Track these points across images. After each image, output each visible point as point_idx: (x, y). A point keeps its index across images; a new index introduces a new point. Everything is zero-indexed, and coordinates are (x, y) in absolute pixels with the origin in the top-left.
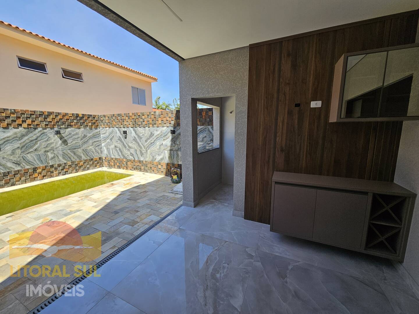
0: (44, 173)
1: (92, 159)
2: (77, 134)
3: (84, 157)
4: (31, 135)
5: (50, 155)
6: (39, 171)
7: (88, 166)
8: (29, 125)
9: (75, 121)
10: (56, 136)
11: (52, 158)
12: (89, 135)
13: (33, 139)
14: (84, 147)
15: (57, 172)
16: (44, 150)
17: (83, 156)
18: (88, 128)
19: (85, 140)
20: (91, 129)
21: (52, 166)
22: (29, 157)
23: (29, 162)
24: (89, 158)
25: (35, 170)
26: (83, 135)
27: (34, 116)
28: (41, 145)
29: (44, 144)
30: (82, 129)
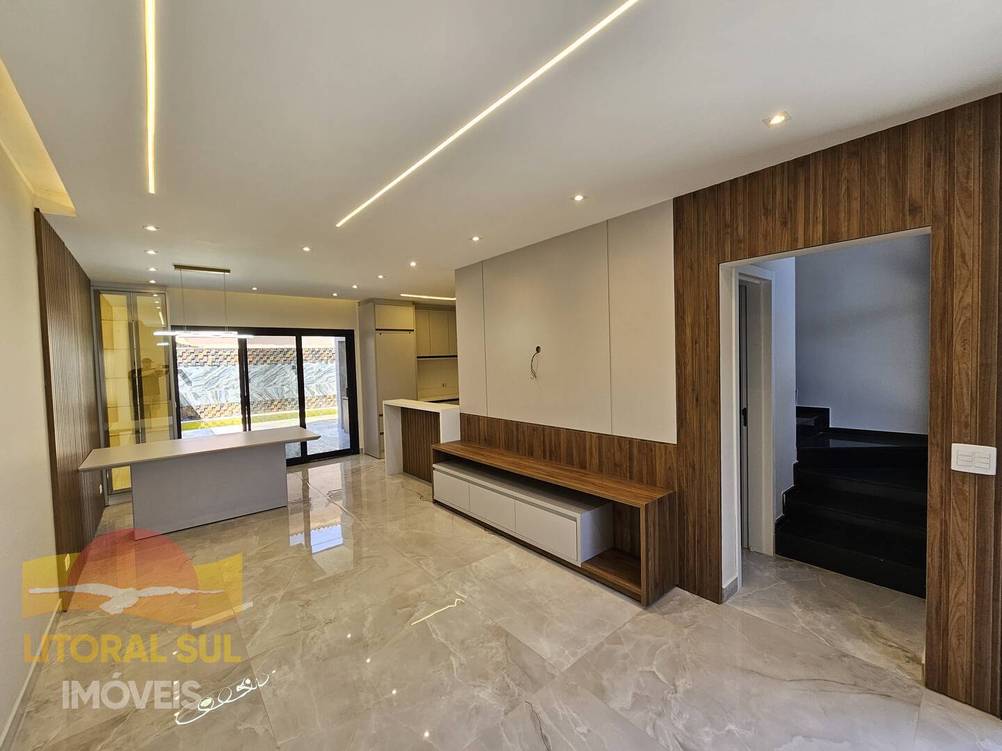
0: (279, 406)
1: (325, 396)
2: (312, 369)
3: (317, 394)
4: (272, 370)
5: (286, 389)
6: (276, 403)
7: (321, 403)
8: (271, 361)
9: (311, 356)
10: (292, 371)
11: (287, 392)
12: (323, 370)
13: (273, 373)
14: (318, 382)
15: (290, 406)
16: (280, 384)
17: (315, 390)
18: (323, 362)
19: (320, 374)
20: (327, 363)
21: (286, 400)
22: (269, 390)
23: (269, 395)
24: (322, 394)
25: (273, 401)
26: (317, 370)
27: (275, 353)
28: (279, 379)
29: (282, 379)
30: (317, 364)
